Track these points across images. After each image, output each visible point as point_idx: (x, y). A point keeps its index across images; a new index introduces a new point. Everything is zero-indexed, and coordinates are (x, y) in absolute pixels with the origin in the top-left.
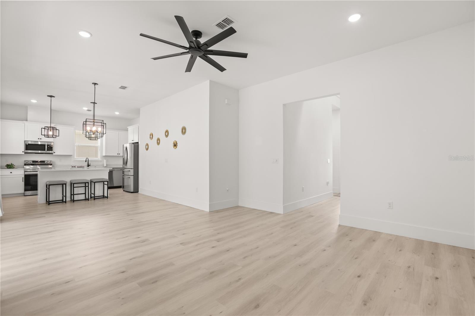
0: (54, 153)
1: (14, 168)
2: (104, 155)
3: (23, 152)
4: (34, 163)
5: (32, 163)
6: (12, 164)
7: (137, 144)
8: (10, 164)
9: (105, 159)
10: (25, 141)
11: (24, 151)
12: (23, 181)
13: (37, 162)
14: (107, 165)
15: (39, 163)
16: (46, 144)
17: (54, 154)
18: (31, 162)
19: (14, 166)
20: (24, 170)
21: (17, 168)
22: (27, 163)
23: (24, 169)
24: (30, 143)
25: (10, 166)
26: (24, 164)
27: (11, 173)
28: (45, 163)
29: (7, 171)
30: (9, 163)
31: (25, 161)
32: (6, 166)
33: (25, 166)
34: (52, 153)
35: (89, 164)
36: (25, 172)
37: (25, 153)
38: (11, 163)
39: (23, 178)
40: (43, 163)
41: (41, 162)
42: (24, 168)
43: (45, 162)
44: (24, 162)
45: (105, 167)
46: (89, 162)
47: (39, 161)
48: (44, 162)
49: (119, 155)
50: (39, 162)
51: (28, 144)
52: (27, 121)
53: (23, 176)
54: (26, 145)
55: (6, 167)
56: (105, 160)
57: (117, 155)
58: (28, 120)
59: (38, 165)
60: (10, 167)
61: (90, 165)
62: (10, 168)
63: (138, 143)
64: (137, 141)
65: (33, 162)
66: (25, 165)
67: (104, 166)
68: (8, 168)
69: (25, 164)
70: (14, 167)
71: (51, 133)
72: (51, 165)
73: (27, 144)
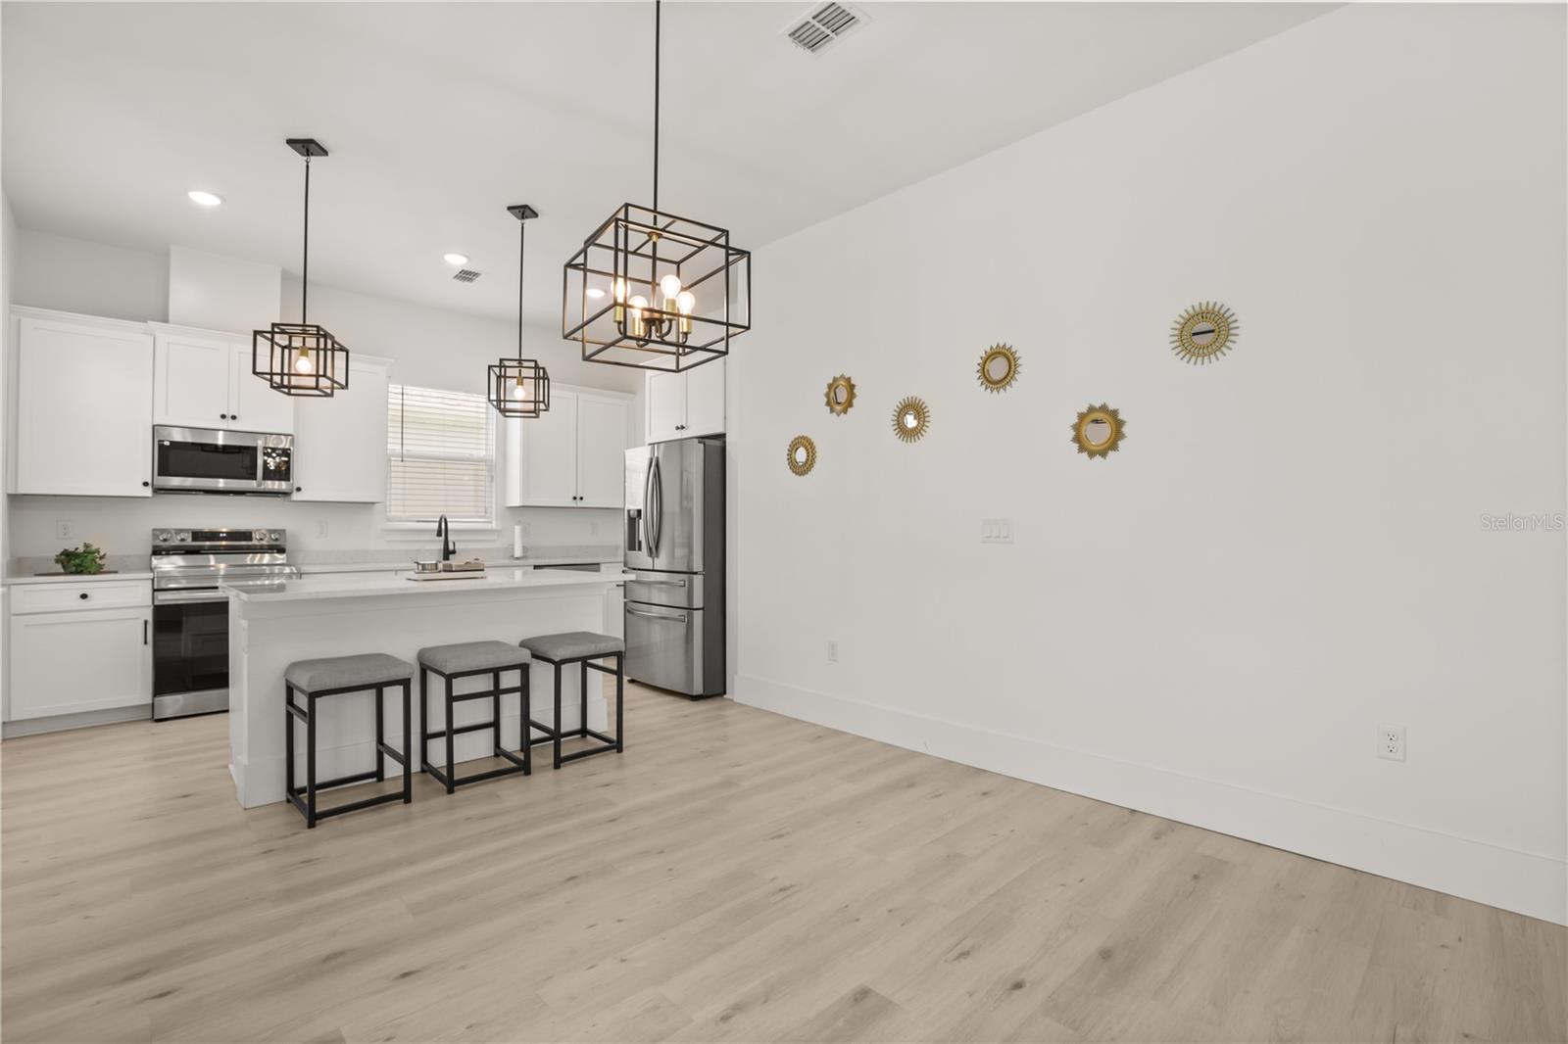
0: (299, 489)
1: (99, 570)
2: (517, 503)
3: (146, 484)
4: (201, 543)
5: (189, 542)
6: (89, 551)
7: (717, 443)
8: (81, 549)
9: (519, 523)
10: (154, 426)
11: (150, 481)
12: (146, 643)
13: (213, 535)
14: (525, 549)
15: (224, 543)
16: (260, 443)
17: (296, 496)
18: (183, 536)
19: (101, 558)
20: (153, 580)
21: (116, 572)
22: (167, 543)
23: (151, 575)
24: (178, 436)
25: (77, 561)
26: (150, 552)
27: (84, 596)
28: (254, 542)
29: (64, 591)
30: (75, 544)
31: (156, 532)
32: (57, 561)
33: (155, 561)
34: (286, 494)
35: (451, 547)
36: (154, 590)
37: (158, 490)
38: (86, 546)
39: (146, 622)
40: (239, 542)
41: (233, 535)
42: (151, 570)
43: (251, 540)
44: (150, 537)
45: (518, 558)
46: (450, 538)
47: (224, 530)
48: (247, 535)
49: (580, 504)
50: (223, 539)
51: (171, 442)
52: (166, 321)
53: (148, 615)
54: (161, 447)
55: (59, 568)
56: (517, 529)
57: (573, 504)
58: (171, 317)
59: (215, 550)
60: (80, 565)
61: (454, 552)
62: (81, 573)
63: (722, 437)
64: (719, 430)
65: (197, 535)
66: (157, 551)
67: (512, 556)
68: (72, 573)
69: (154, 547)
70: (101, 566)
71: (305, 365)
72: (281, 551)
73: (167, 443)
